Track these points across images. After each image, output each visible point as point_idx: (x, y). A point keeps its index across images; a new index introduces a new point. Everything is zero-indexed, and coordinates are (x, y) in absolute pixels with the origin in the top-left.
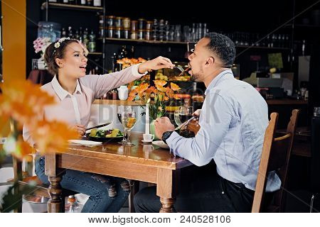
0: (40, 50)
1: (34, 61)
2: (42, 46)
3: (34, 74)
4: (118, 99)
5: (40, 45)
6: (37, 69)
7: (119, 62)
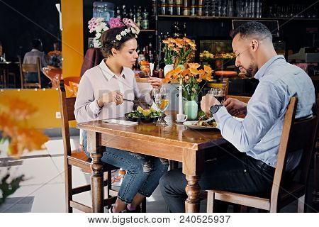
0: (94, 30)
1: (90, 39)
2: (95, 26)
3: (91, 52)
4: (163, 77)
5: (94, 26)
6: (93, 47)
7: (164, 42)
